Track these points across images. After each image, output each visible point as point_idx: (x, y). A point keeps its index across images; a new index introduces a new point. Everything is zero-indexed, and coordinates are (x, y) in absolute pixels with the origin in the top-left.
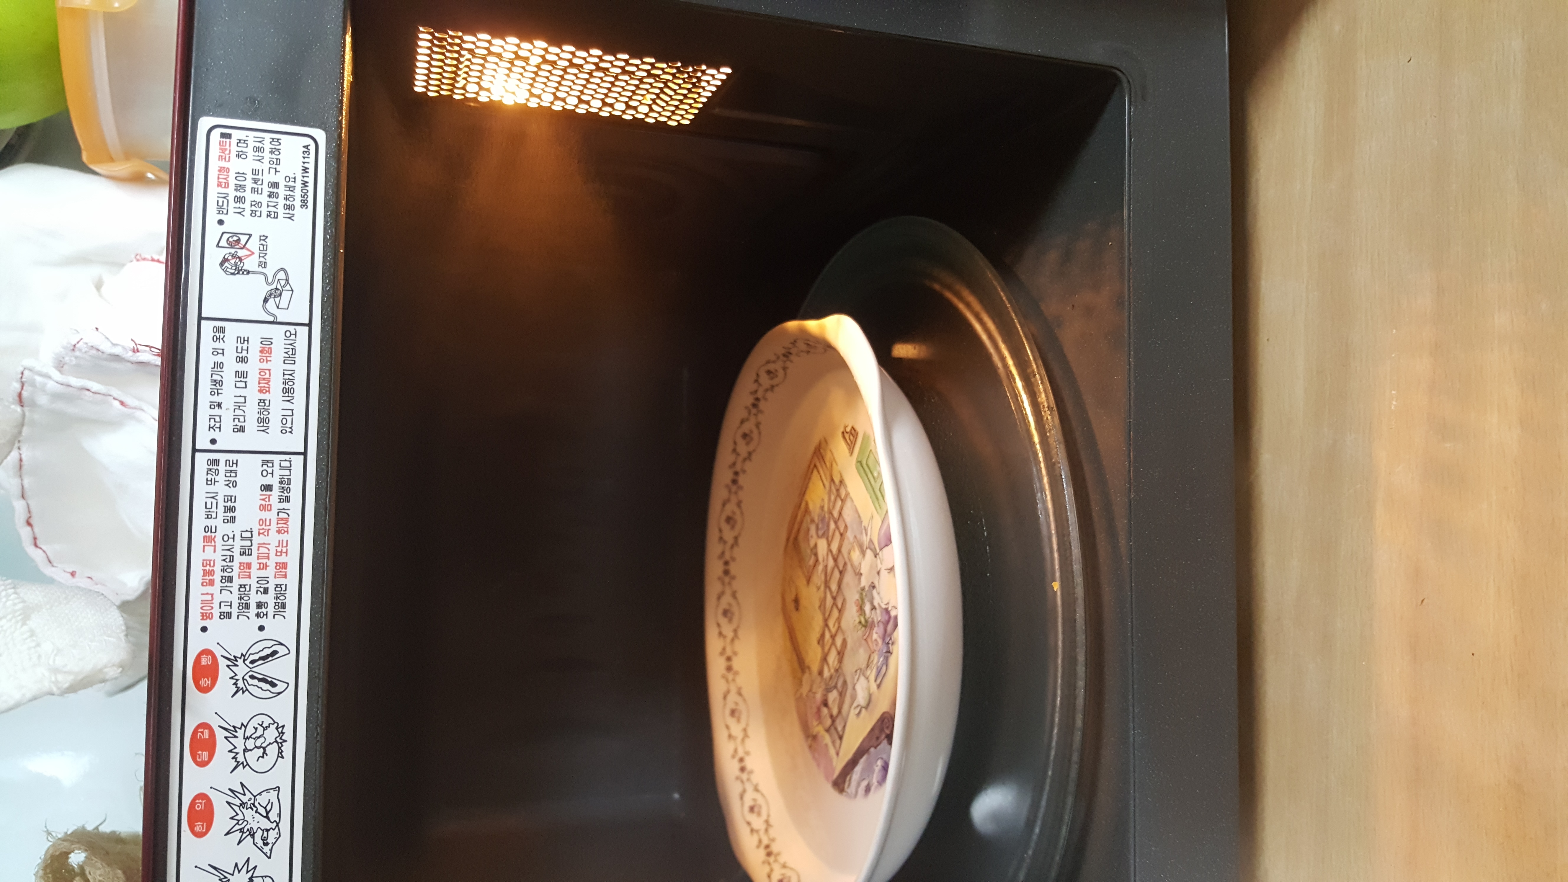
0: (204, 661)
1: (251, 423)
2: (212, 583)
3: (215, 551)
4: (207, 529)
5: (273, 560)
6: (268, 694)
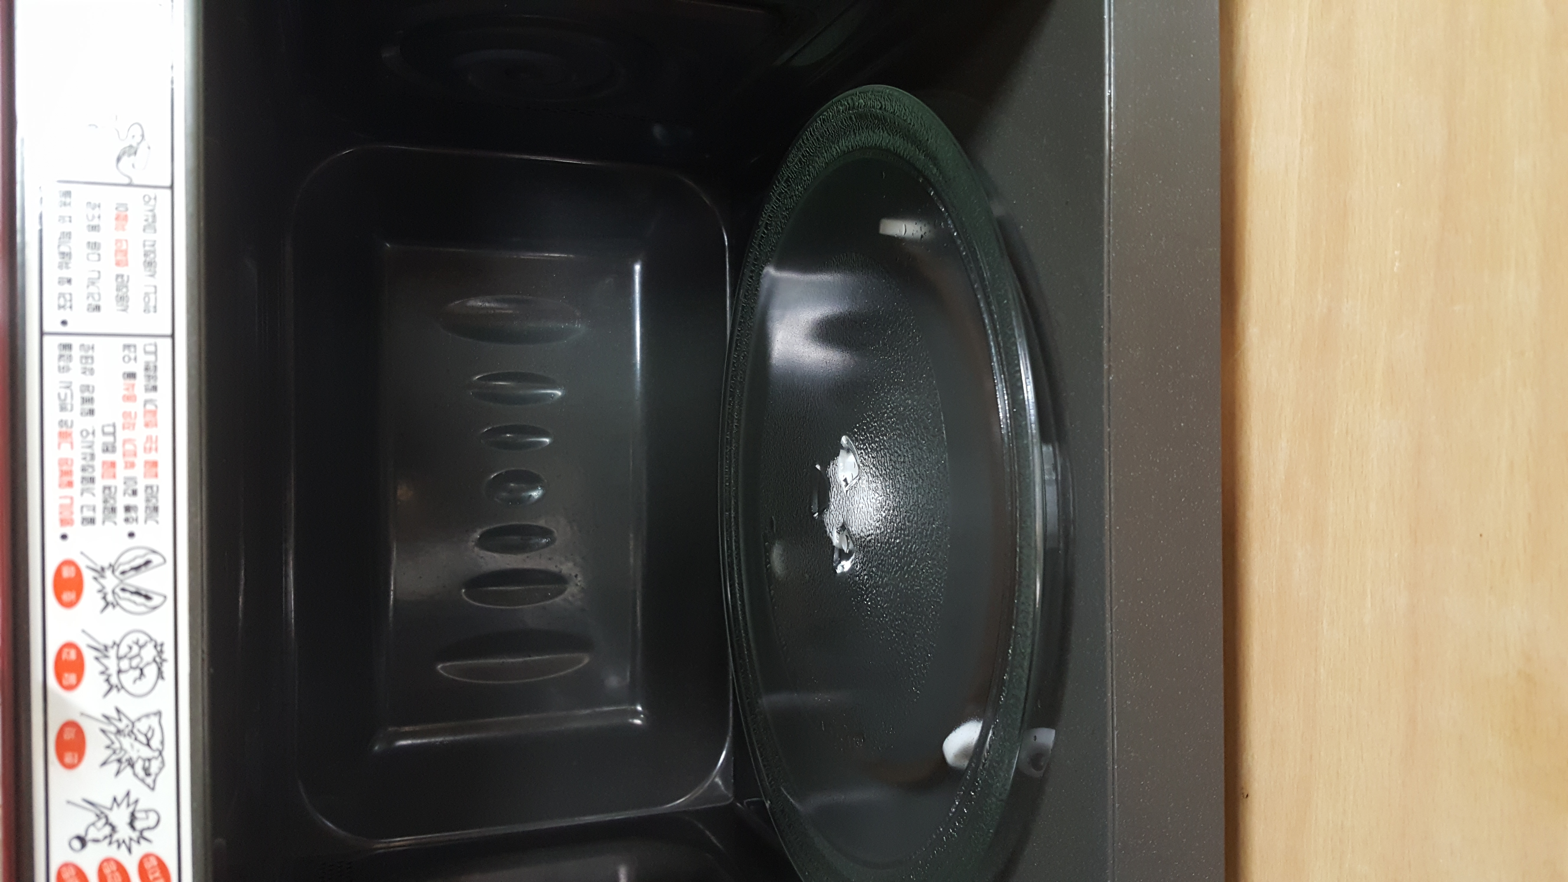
0: (67, 573)
1: (108, 301)
2: (70, 484)
3: (72, 447)
4: (62, 423)
5: (141, 459)
6: (142, 609)
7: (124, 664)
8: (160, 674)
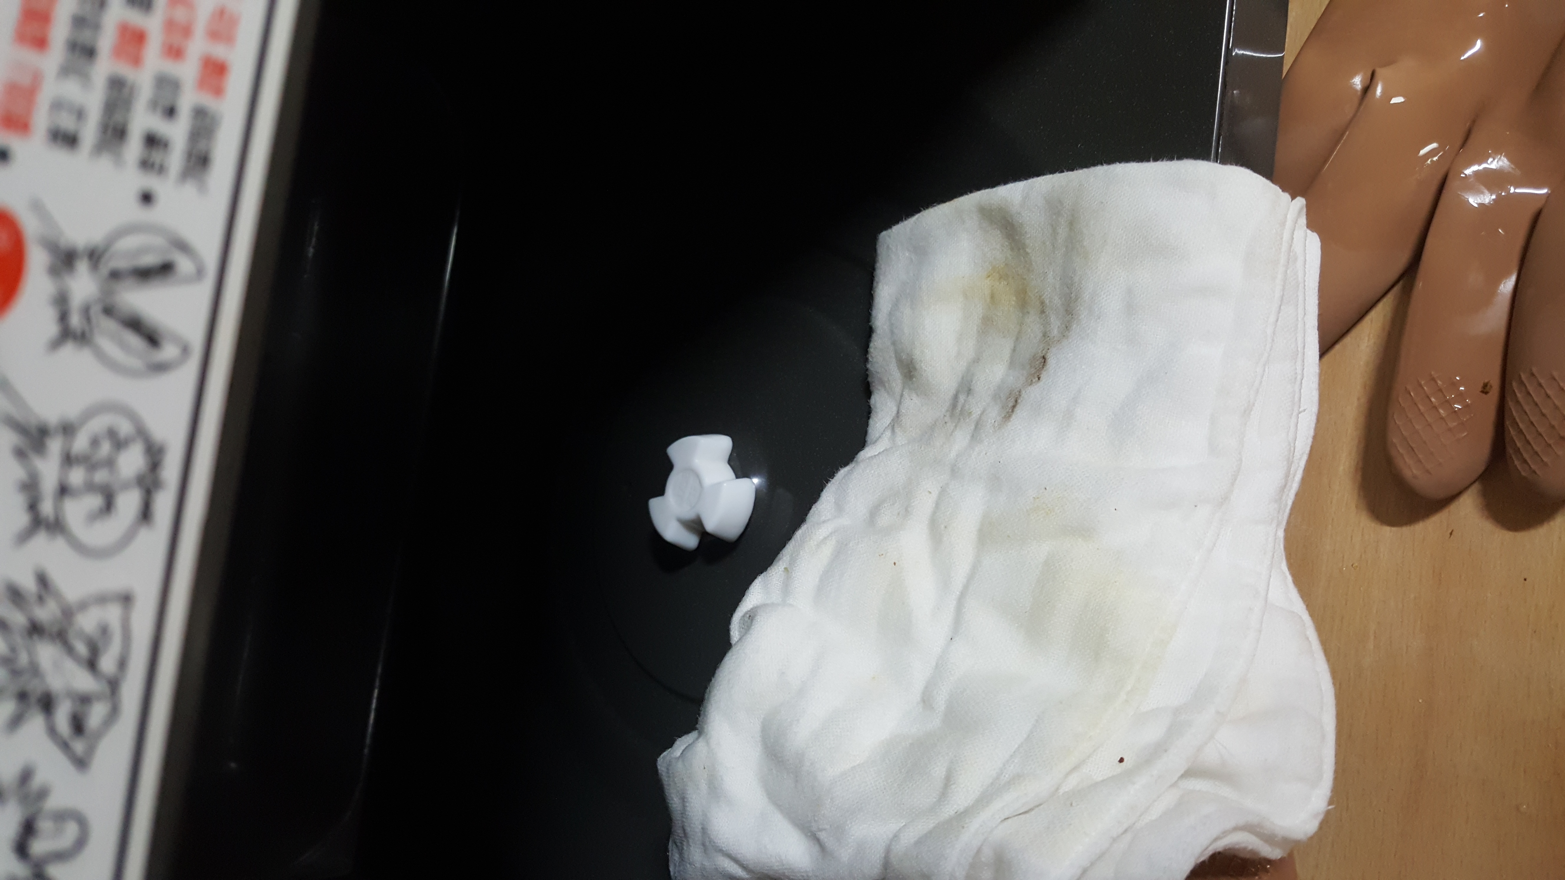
6: (135, 363)
7: (77, 476)
8: (146, 514)
